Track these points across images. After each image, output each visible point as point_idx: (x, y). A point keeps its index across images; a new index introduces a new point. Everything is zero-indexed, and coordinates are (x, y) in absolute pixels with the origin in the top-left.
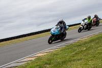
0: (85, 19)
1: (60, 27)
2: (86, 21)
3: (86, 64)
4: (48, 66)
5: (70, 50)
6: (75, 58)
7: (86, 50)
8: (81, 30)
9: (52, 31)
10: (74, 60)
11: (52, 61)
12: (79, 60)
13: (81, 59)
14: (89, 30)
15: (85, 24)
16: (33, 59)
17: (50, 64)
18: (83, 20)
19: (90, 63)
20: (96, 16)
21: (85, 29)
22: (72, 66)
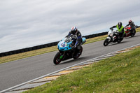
0: (114, 27)
1: (73, 39)
2: (115, 30)
3: (128, 86)
4: (75, 88)
5: (106, 66)
6: (113, 77)
7: (128, 66)
8: (108, 43)
9: (60, 45)
10: (111, 81)
11: (81, 82)
12: (118, 80)
13: (121, 79)
14: (119, 43)
15: (114, 35)
16: (55, 78)
17: (78, 86)
18: (112, 29)
19: (134, 84)
20: (131, 23)
21: (114, 42)
22: (109, 88)
